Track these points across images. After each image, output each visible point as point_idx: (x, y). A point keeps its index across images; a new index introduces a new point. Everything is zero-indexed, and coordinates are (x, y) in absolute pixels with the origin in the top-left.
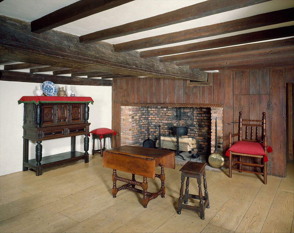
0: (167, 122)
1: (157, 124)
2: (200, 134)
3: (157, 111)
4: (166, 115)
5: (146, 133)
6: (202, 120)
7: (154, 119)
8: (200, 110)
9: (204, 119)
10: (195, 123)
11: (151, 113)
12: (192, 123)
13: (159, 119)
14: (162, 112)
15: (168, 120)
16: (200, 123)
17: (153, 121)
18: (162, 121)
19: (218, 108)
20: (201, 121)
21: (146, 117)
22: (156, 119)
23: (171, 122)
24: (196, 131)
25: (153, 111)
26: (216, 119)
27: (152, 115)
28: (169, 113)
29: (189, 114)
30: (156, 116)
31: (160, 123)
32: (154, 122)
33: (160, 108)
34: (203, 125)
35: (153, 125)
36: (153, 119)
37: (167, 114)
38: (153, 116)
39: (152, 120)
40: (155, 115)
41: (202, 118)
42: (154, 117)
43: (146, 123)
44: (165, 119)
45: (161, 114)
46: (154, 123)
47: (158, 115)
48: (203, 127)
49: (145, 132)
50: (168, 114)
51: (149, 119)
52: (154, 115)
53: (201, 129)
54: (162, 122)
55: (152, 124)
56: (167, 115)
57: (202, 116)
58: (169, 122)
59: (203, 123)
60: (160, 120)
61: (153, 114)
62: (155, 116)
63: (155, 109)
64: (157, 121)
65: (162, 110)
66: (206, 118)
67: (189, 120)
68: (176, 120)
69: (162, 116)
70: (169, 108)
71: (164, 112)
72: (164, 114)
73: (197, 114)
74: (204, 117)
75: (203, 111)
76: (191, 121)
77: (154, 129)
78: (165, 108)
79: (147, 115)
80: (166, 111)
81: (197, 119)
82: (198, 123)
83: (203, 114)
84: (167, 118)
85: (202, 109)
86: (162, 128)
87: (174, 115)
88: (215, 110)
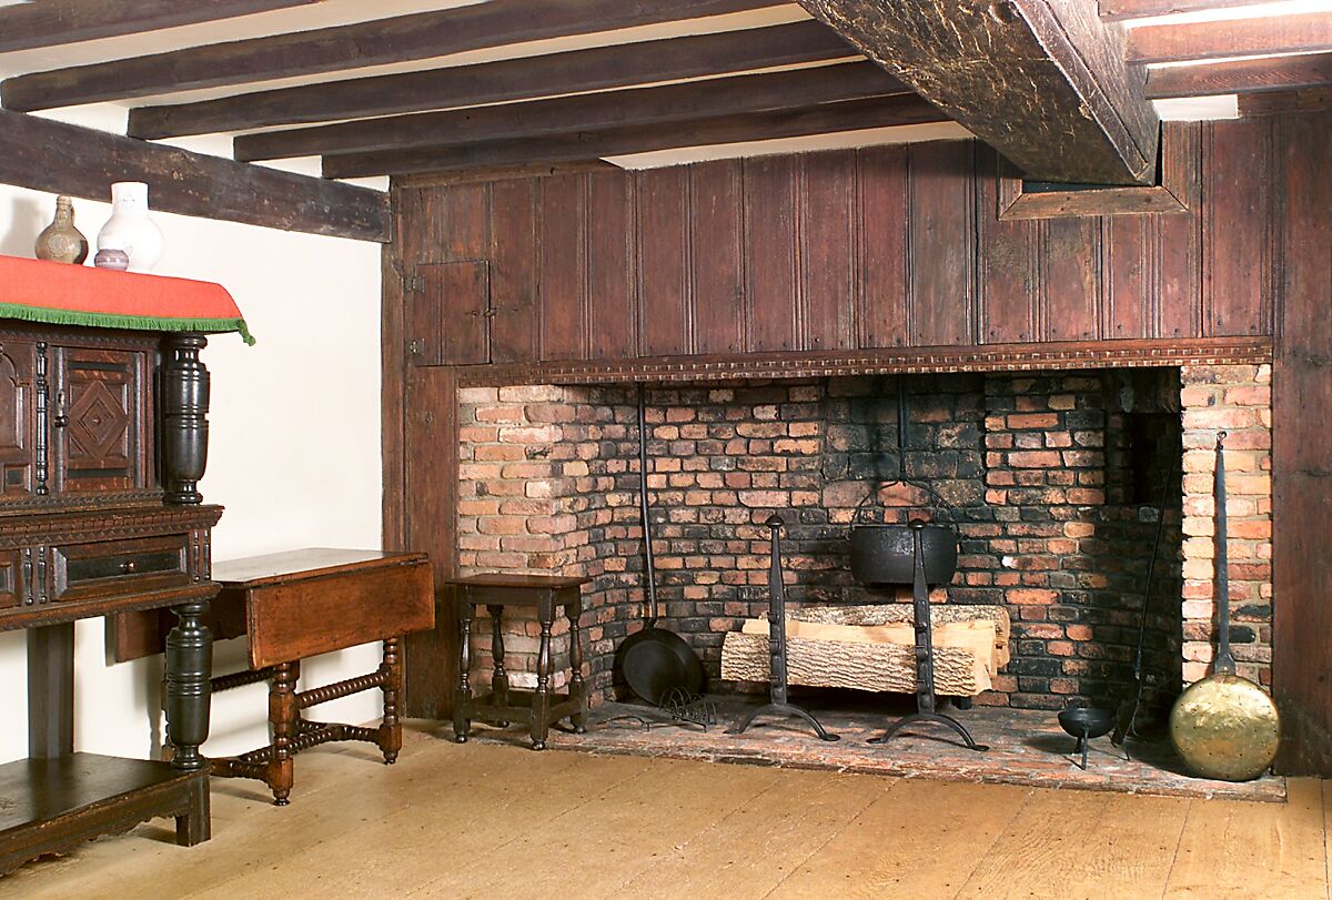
0: (781, 499)
1: (702, 520)
2: (1033, 572)
3: (704, 429)
4: (772, 453)
5: (627, 587)
6: (1051, 474)
7: (688, 480)
8: (1034, 403)
9: (1063, 467)
10: (992, 496)
11: (660, 440)
12: (975, 499)
13: (721, 485)
14: (743, 429)
15: (789, 490)
16: (1033, 492)
17: (679, 496)
18: (743, 496)
19: (1236, 369)
20: (1037, 480)
21: (627, 472)
22: (696, 486)
23: (813, 497)
24: (1005, 550)
25: (679, 425)
26: (1219, 448)
27: (669, 454)
28: (796, 439)
29: (949, 436)
30: (701, 463)
31: (727, 511)
32: (683, 505)
33: (725, 404)
34: (1055, 505)
35: (678, 528)
36: (677, 481)
37: (779, 446)
38: (675, 465)
39: (669, 488)
40: (688, 457)
41: (1051, 459)
42: (682, 471)
43: (629, 513)
44: (769, 480)
45: (736, 447)
46: (686, 515)
47: (709, 457)
48: (1053, 520)
49: (623, 578)
50: (790, 445)
51: (654, 481)
52: (682, 458)
53: (1039, 533)
54: (740, 505)
55: (668, 522)
56: (786, 453)
57: (1044, 448)
58: (798, 498)
59: (1054, 496)
60: (727, 488)
61: (679, 448)
62: (688, 466)
63: (689, 414)
64: (703, 499)
65: (745, 421)
66: (1078, 456)
67: (947, 478)
68: (848, 484)
69: (743, 462)
70: (800, 403)
71: (759, 435)
72: (754, 446)
73: (1013, 431)
74: (1060, 450)
75: (1054, 411)
76: (963, 482)
77: (680, 554)
78: (763, 405)
79: (634, 457)
80: (773, 421)
81: (1013, 468)
82: (1018, 499)
83: (1059, 429)
84: (779, 474)
85: (1049, 396)
86: (743, 545)
87: (836, 451)
88: (1213, 382)
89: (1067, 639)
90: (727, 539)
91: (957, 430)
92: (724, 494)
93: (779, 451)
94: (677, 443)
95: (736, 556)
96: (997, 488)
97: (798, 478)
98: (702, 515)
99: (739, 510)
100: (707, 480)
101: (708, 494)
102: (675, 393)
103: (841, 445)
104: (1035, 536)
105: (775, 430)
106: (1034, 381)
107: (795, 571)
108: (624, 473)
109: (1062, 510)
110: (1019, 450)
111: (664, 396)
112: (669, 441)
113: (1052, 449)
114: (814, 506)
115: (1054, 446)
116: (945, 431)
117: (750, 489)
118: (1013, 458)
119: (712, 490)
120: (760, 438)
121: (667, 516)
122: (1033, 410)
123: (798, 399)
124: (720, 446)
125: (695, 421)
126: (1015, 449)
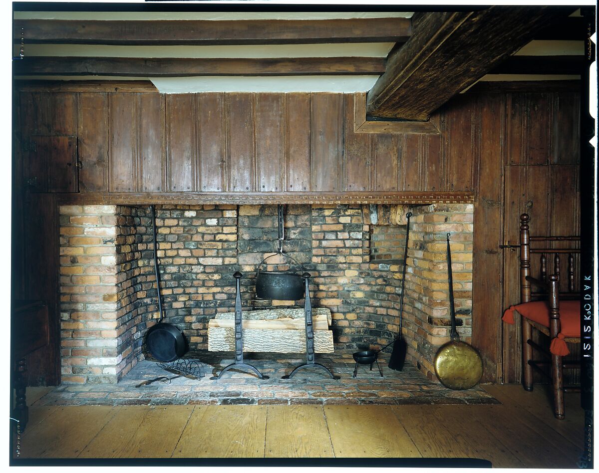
0: (219, 261)
1: (182, 271)
2: (332, 292)
3: (182, 229)
4: (215, 241)
5: (147, 305)
6: (340, 250)
7: (174, 253)
8: (333, 220)
9: (345, 247)
10: (315, 260)
11: (162, 235)
12: (307, 261)
13: (190, 255)
14: (201, 229)
15: (223, 257)
16: (333, 257)
17: (170, 260)
18: (201, 260)
19: (458, 205)
20: (334, 252)
21: (147, 250)
22: (178, 256)
23: (234, 260)
24: (320, 282)
25: (170, 227)
26: (448, 240)
27: (165, 241)
28: (226, 234)
29: (295, 234)
30: (180, 245)
31: (193, 267)
32: (172, 264)
33: (192, 218)
34: (341, 263)
35: (170, 275)
36: (170, 253)
37: (219, 237)
38: (168, 246)
39: (166, 257)
40: (174, 242)
41: (340, 244)
42: (171, 249)
43: (147, 269)
44: (214, 253)
45: (197, 238)
46: (174, 269)
47: (184, 242)
48: (341, 270)
49: (145, 301)
50: (223, 237)
51: (160, 254)
52: (171, 242)
53: (335, 275)
54: (199, 264)
55: (165, 273)
56: (221, 241)
57: (337, 239)
58: (227, 261)
59: (341, 259)
60: (192, 256)
61: (171, 238)
62: (175, 246)
63: (175, 222)
64: (182, 261)
65: (202, 225)
66: (352, 242)
67: (294, 251)
68: (251, 255)
69: (201, 245)
70: (228, 218)
71: (209, 232)
72: (207, 237)
73: (324, 232)
74: (343, 240)
75: (341, 223)
76: (302, 254)
77: (172, 288)
78: (211, 218)
79: (150, 242)
80: (215, 226)
81: (324, 248)
82: (326, 261)
83: (343, 231)
84: (218, 250)
85: (340, 216)
86: (201, 283)
87: (244, 239)
88: (447, 211)
89: (346, 319)
90: (193, 279)
91: (298, 231)
92: (192, 259)
93: (218, 239)
94: (170, 236)
95: (197, 287)
96: (317, 256)
97: (227, 252)
98: (181, 270)
99: (199, 266)
100: (183, 253)
101: (184, 259)
102: (168, 212)
103: (246, 237)
104: (333, 276)
105: (217, 230)
106: (333, 211)
107: (226, 293)
108: (145, 250)
109: (344, 265)
110: (327, 240)
111: (163, 213)
112: (165, 235)
113: (340, 239)
114: (235, 264)
115: (342, 238)
116: (293, 231)
117: (204, 257)
118: (324, 243)
119: (186, 257)
120: (209, 234)
121: (164, 270)
122: (333, 222)
123: (227, 216)
124: (190, 237)
125: (178, 225)
126: (324, 239)
